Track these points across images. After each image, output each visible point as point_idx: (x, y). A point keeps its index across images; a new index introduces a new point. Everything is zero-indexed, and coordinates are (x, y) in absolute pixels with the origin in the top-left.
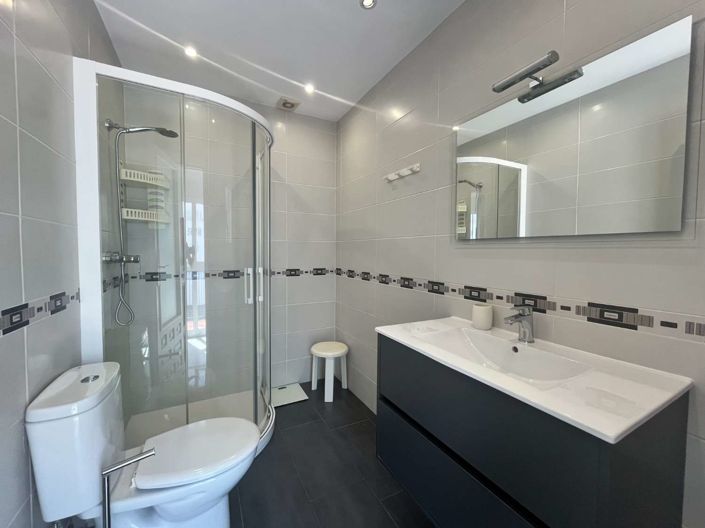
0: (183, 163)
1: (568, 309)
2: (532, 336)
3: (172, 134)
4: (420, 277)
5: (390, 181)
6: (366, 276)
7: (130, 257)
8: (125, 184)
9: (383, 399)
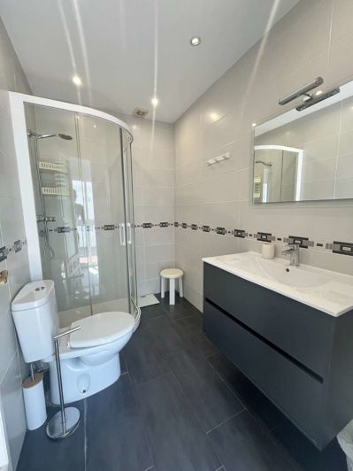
0: (79, 156)
1: (321, 245)
2: (298, 262)
3: (69, 138)
4: (229, 227)
5: (210, 165)
6: (194, 227)
7: (49, 218)
8: (41, 171)
9: (207, 300)
